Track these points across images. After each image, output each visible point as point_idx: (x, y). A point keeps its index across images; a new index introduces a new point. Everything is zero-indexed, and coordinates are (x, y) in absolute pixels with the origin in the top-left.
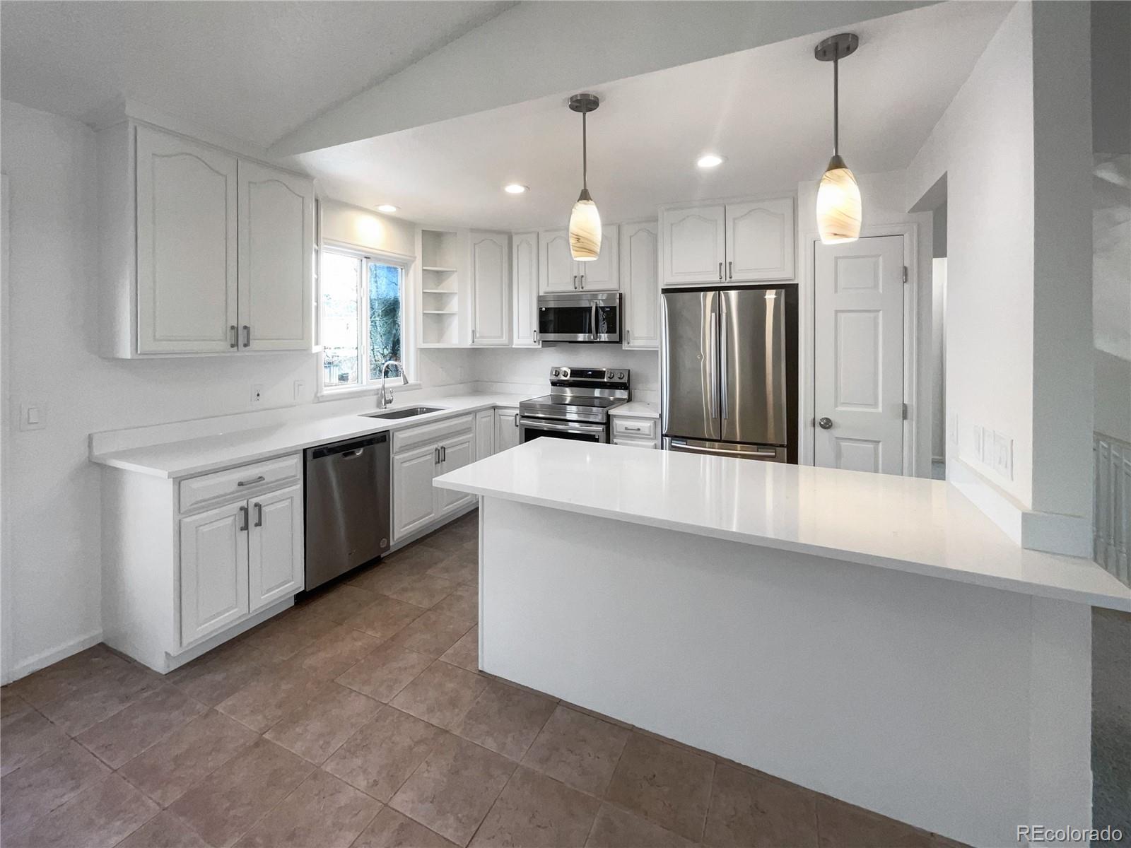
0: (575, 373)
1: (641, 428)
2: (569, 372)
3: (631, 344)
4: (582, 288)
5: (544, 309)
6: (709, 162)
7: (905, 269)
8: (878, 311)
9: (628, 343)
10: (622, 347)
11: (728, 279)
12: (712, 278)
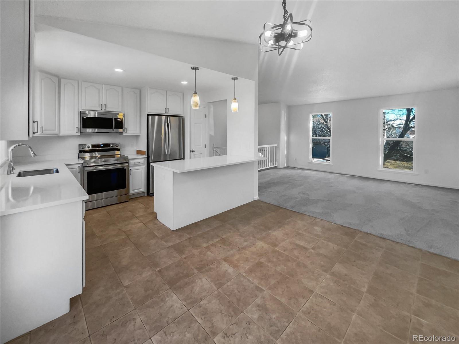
0: (93, 146)
1: (141, 162)
2: (91, 146)
3: (127, 133)
4: (105, 110)
5: (85, 117)
6: (184, 83)
7: (206, 115)
8: (201, 124)
9: (126, 132)
10: (123, 134)
11: (167, 113)
12: (163, 112)
